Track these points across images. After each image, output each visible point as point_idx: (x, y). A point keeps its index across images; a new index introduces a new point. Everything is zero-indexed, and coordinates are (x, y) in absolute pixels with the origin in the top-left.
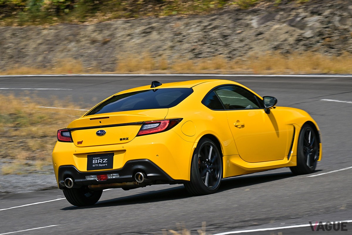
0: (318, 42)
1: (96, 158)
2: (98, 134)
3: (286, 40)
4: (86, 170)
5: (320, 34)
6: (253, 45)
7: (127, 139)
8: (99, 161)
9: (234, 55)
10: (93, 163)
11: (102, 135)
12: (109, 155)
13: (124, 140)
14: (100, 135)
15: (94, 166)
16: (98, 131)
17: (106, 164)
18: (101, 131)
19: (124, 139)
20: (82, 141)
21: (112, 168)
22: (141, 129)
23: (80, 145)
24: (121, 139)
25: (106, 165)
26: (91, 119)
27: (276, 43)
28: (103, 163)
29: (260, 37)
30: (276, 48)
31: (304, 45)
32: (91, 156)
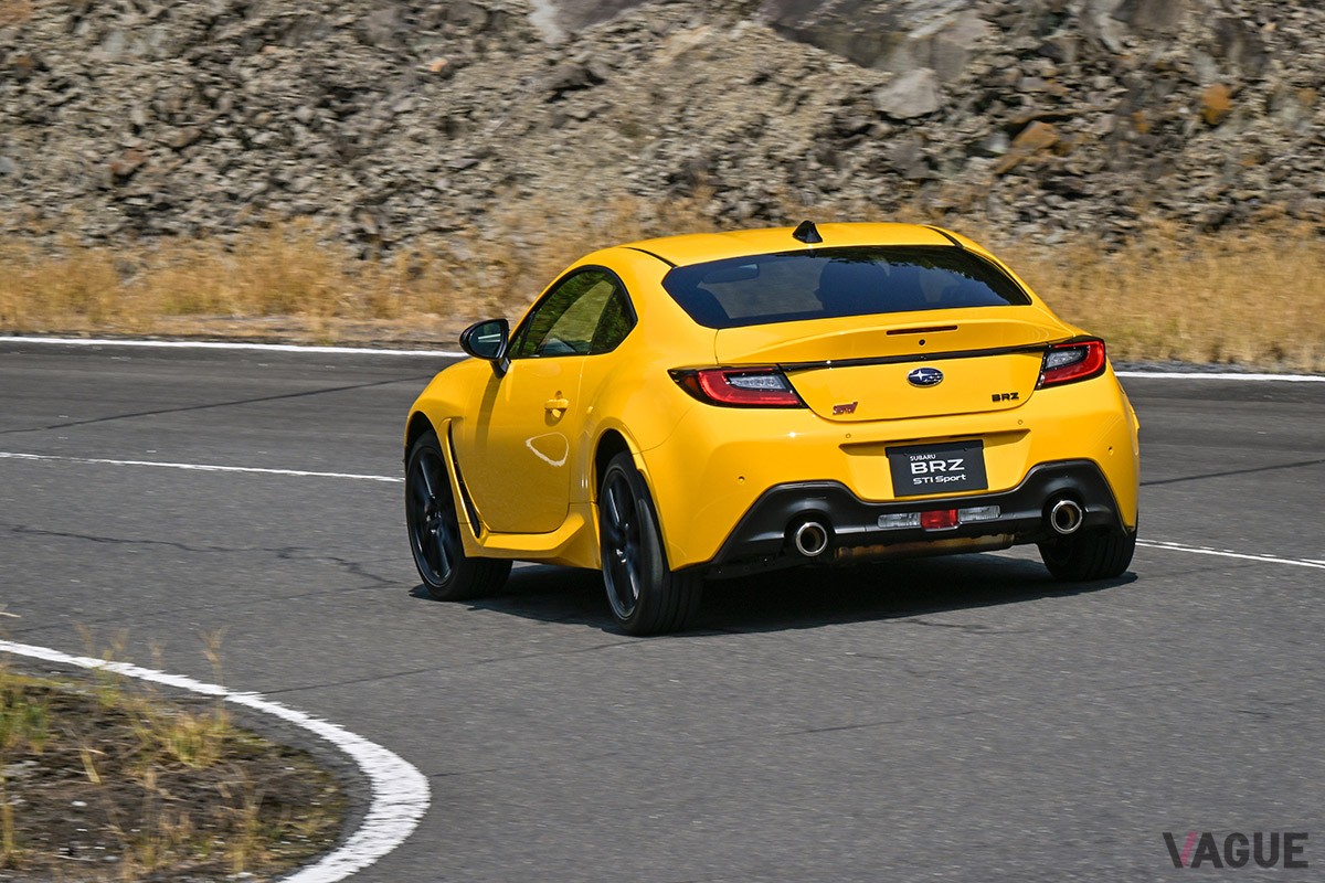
0: (974, 148)
1: (920, 457)
2: (914, 381)
3: (756, 130)
4: (892, 497)
5: (991, 95)
6: (530, 156)
7: (1015, 396)
8: (935, 465)
9: (400, 220)
10: (914, 472)
11: (931, 383)
12: (969, 447)
13: (1006, 400)
14: (925, 384)
15: (917, 481)
16: (916, 372)
17: (963, 476)
18: (923, 371)
19: (1006, 396)
20: (856, 404)
21: (987, 487)
22: (1044, 369)
23: (845, 417)
24: (996, 398)
25: (960, 479)
26: (889, 333)
27: (683, 151)
28: (948, 473)
29: (576, 104)
30: (681, 182)
31: (877, 167)
32: (899, 452)
